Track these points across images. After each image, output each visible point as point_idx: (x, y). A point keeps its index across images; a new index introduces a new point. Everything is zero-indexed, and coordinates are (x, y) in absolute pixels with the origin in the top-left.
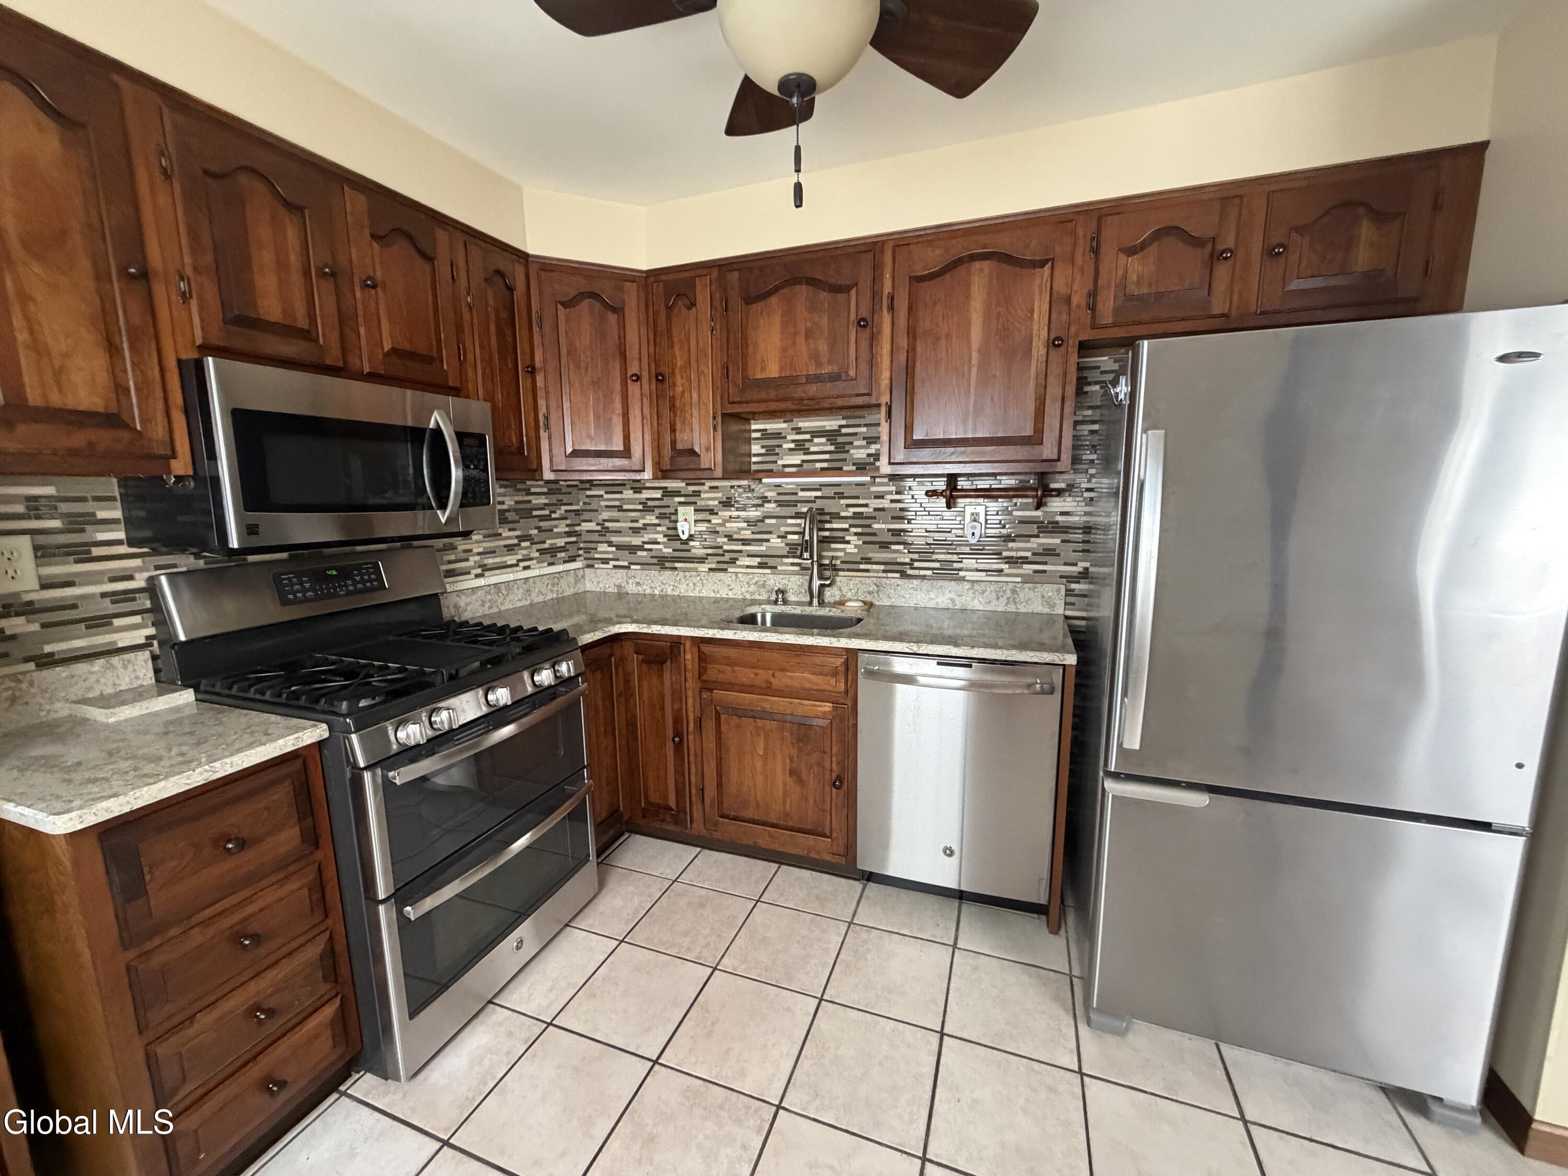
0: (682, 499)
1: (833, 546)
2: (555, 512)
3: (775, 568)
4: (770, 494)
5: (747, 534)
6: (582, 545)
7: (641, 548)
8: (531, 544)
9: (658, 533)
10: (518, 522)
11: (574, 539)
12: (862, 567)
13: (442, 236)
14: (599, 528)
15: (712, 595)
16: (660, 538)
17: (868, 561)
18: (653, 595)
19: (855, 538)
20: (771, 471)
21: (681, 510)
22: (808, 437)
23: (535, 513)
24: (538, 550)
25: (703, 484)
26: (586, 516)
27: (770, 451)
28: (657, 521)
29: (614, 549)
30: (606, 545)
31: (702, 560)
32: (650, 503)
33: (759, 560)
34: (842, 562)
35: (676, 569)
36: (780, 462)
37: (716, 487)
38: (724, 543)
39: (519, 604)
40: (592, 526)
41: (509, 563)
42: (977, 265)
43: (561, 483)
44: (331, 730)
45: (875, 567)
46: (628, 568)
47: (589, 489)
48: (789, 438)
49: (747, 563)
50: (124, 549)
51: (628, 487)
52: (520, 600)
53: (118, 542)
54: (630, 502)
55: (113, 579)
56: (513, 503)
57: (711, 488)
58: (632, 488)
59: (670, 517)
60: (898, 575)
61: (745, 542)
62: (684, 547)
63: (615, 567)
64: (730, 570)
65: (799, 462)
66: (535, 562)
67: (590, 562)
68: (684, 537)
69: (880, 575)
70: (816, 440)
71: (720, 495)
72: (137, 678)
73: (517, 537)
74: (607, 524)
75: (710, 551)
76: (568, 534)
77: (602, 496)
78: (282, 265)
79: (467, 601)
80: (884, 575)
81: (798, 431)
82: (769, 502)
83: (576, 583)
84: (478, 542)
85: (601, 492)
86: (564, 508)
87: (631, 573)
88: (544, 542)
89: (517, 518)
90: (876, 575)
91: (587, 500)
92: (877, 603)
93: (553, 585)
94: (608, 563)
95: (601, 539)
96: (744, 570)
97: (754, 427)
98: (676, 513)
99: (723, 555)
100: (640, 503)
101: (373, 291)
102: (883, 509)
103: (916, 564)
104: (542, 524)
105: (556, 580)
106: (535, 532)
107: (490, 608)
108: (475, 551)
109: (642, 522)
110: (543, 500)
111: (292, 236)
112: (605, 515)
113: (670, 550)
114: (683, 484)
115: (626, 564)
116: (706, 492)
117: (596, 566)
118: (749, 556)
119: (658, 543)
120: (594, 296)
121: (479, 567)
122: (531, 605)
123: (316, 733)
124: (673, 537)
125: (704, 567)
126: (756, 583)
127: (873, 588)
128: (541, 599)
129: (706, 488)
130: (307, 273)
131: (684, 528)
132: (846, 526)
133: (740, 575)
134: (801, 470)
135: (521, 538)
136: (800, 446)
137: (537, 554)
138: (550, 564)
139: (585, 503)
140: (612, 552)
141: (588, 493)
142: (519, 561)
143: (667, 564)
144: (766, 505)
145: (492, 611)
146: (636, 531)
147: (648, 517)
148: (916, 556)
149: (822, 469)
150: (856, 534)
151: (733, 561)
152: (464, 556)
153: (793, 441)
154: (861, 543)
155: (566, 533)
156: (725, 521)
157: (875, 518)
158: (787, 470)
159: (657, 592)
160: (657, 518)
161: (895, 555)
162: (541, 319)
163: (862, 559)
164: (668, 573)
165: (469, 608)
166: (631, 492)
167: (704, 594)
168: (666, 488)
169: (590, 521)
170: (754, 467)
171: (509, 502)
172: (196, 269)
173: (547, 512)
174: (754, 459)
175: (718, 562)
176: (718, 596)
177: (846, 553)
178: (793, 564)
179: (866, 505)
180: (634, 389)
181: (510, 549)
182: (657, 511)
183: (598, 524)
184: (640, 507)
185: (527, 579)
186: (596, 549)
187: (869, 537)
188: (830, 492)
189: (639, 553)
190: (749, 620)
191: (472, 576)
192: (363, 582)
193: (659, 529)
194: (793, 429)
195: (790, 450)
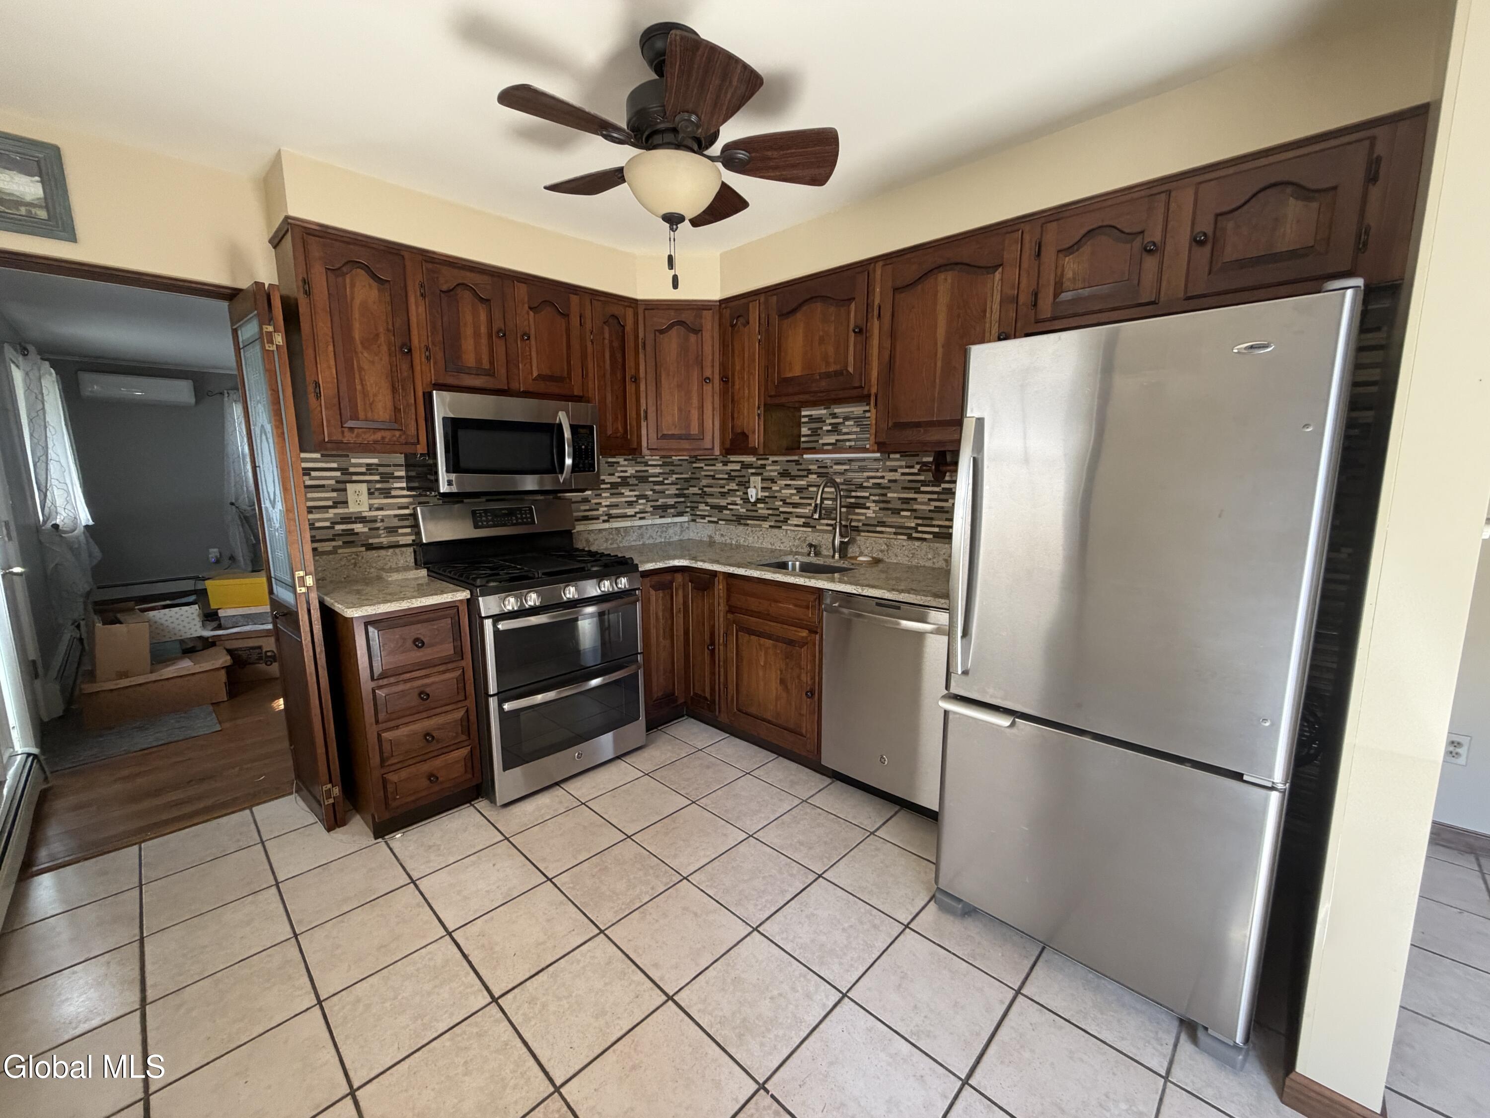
0: (753, 471)
1: (857, 511)
2: (667, 479)
3: (815, 527)
4: (813, 467)
5: (796, 499)
6: (689, 505)
7: (726, 508)
8: (647, 501)
9: (737, 496)
10: (637, 485)
11: (682, 500)
12: (879, 529)
13: (574, 299)
14: (700, 492)
15: (770, 546)
16: (739, 501)
17: (882, 524)
18: (731, 544)
19: (874, 505)
20: (814, 448)
21: (752, 479)
22: (841, 420)
23: (651, 479)
24: (651, 506)
25: (768, 459)
26: (693, 482)
27: (815, 432)
28: (736, 488)
29: (708, 508)
30: (704, 505)
31: (765, 519)
32: (733, 474)
33: (803, 520)
34: (864, 525)
35: (748, 525)
36: (821, 442)
37: (776, 462)
38: (781, 506)
39: (633, 543)
40: (695, 490)
41: (629, 514)
42: (941, 276)
43: (674, 458)
44: (472, 594)
45: (888, 530)
46: (717, 522)
47: (695, 462)
48: (828, 421)
49: (795, 523)
50: (405, 493)
51: (719, 461)
52: (634, 541)
53: (402, 489)
54: (721, 472)
55: (400, 508)
56: (634, 472)
57: (773, 462)
58: (722, 462)
59: (745, 485)
60: (905, 537)
61: (795, 505)
62: (754, 508)
63: (710, 522)
64: (784, 527)
65: (834, 441)
66: (649, 514)
67: (694, 517)
68: (753, 500)
69: (892, 536)
70: (847, 423)
71: (778, 467)
72: (407, 561)
73: (636, 496)
74: (705, 489)
75: (770, 512)
76: (677, 496)
77: (702, 468)
78: (477, 335)
79: (595, 537)
80: (895, 537)
81: (834, 416)
82: (812, 473)
83: (682, 531)
84: (606, 498)
85: (702, 465)
86: (675, 476)
87: (718, 526)
88: (657, 501)
89: (637, 482)
90: (888, 536)
91: (694, 471)
92: (887, 560)
93: (662, 532)
94: (704, 519)
95: (701, 500)
96: (793, 528)
97: (803, 413)
98: (749, 482)
99: (779, 515)
100: (727, 474)
101: (528, 341)
102: (895, 481)
103: (920, 529)
104: (657, 487)
105: (664, 529)
106: (651, 493)
107: (611, 544)
108: (604, 504)
109: (727, 487)
110: (658, 470)
111: (483, 317)
112: (704, 482)
113: (744, 510)
114: (754, 459)
115: (715, 519)
116: (770, 465)
117: (698, 520)
118: (797, 517)
119: (737, 505)
120: (681, 323)
121: (606, 515)
122: (644, 544)
123: (464, 595)
124: (746, 500)
125: (766, 525)
126: (800, 538)
127: (884, 547)
128: (651, 541)
129: (769, 462)
130: (490, 336)
131: (753, 494)
132: (867, 494)
133: (789, 532)
134: (837, 447)
135: (639, 497)
136: (835, 429)
137: (651, 509)
138: (661, 517)
139: (692, 473)
140: (707, 510)
141: (695, 465)
142: (636, 513)
143: (742, 521)
144: (810, 476)
145: (612, 546)
146: (723, 495)
147: (731, 484)
148: (920, 521)
149: (850, 447)
150: (874, 501)
151: (786, 521)
152: (596, 507)
153: (830, 424)
154: (877, 508)
155: (676, 494)
156: (782, 488)
157: (889, 488)
158: (826, 448)
159: (734, 542)
160: (737, 485)
161: (903, 520)
162: (644, 343)
163: (878, 522)
164: (741, 528)
165: (596, 542)
166: (721, 464)
167: (765, 545)
168: (743, 462)
169: (694, 486)
170: (803, 446)
171: (631, 471)
172: (433, 344)
173: (661, 479)
174: (803, 439)
175: (776, 521)
176: (773, 547)
177: (866, 517)
178: (828, 525)
179: (883, 477)
180: (708, 388)
181: (630, 504)
182: (737, 480)
183: (700, 489)
184: (726, 476)
185: (641, 527)
186: (697, 507)
187: (885, 505)
188: (855, 466)
189: (725, 512)
190: (782, 566)
191: (601, 521)
192: (522, 518)
193: (738, 493)
194: (830, 414)
195: (828, 431)
